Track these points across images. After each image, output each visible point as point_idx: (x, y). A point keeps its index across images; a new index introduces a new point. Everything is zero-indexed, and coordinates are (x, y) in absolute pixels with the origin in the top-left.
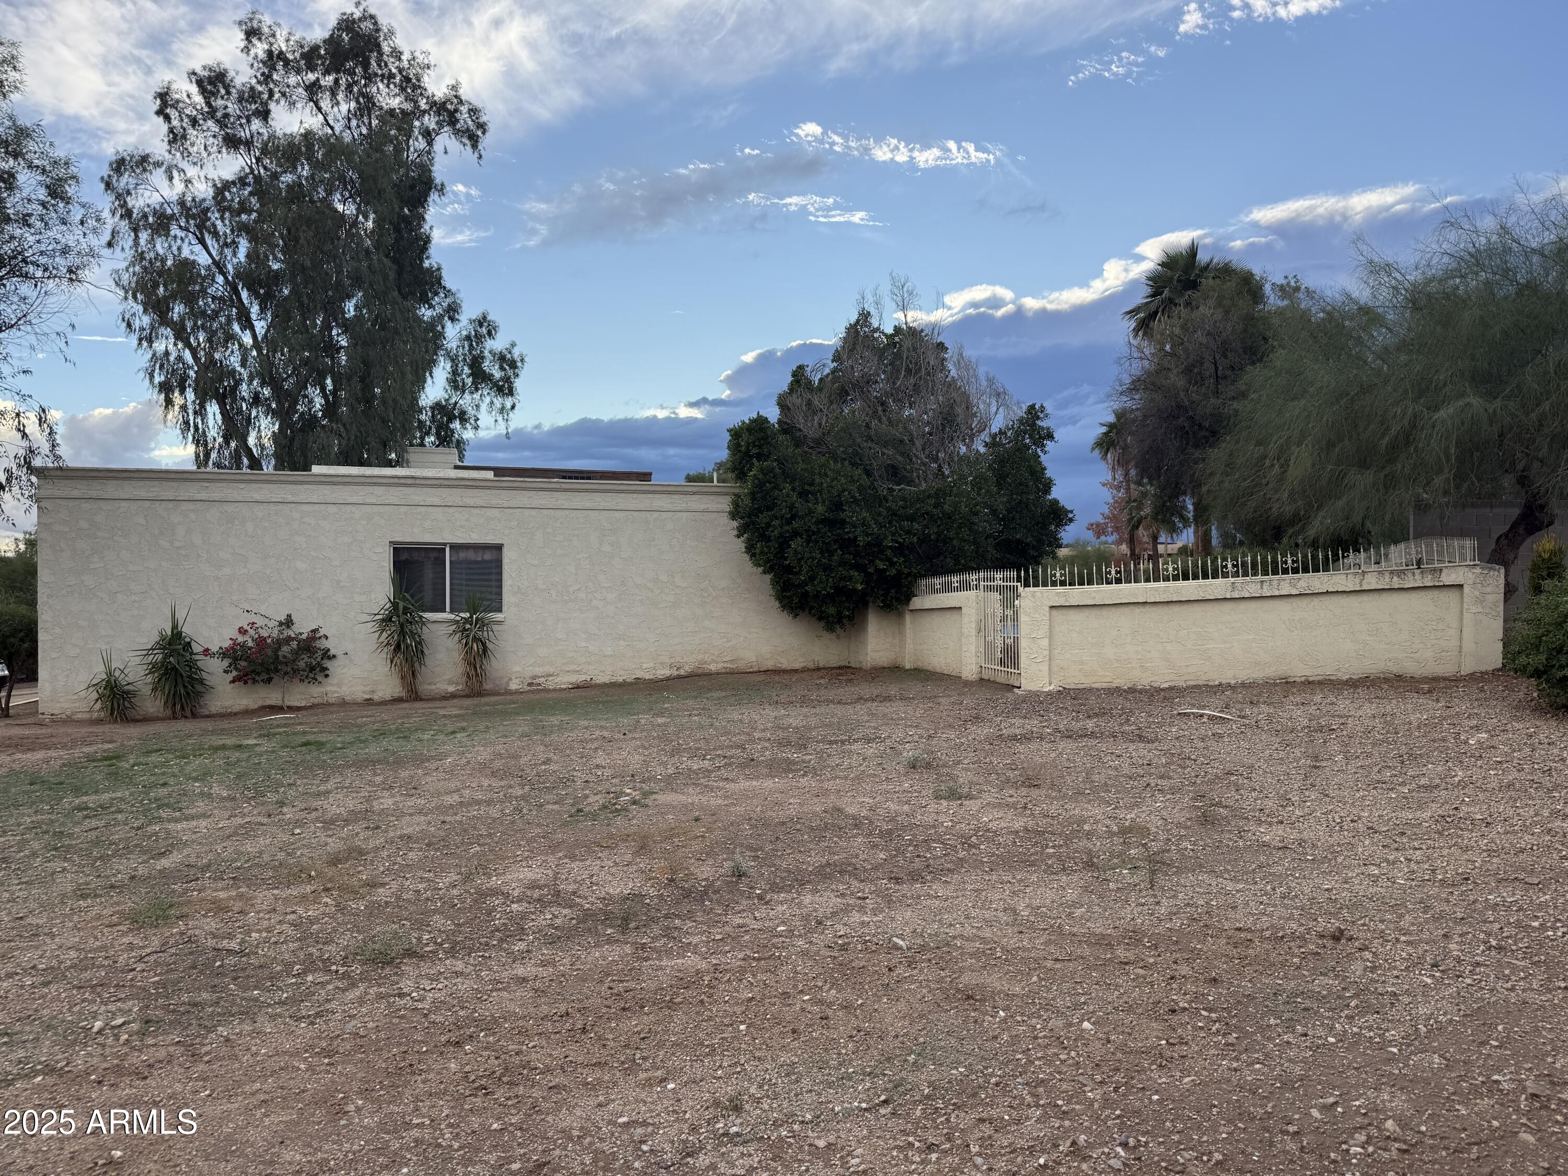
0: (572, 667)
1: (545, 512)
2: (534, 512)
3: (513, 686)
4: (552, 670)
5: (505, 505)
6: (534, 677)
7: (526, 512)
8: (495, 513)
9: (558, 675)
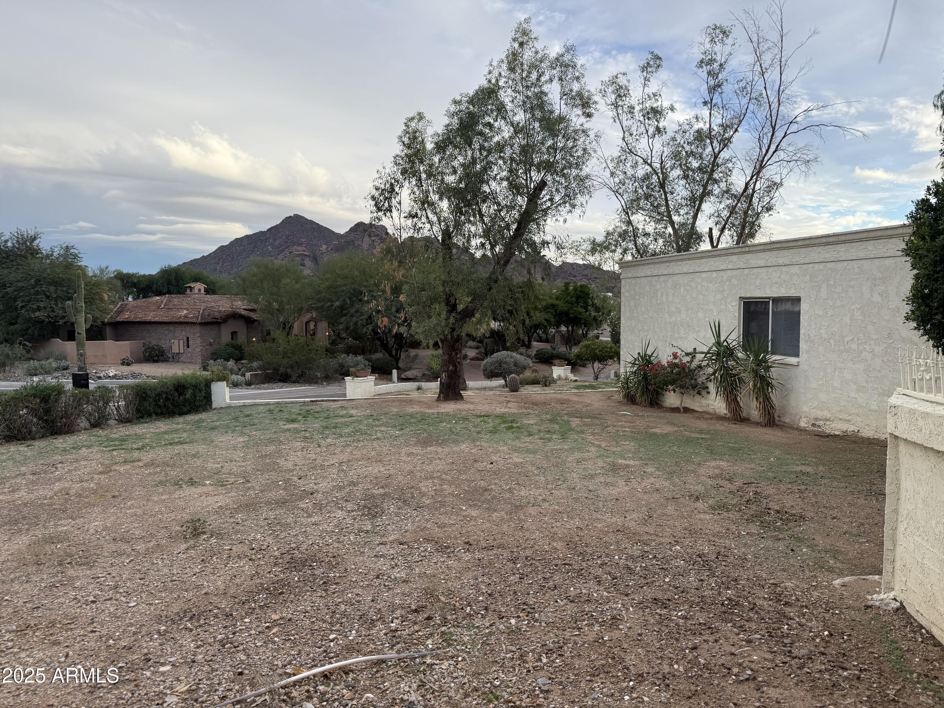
0: (845, 416)
1: (830, 265)
2: (821, 266)
3: (803, 424)
4: (829, 416)
5: (802, 262)
6: (816, 419)
7: (816, 266)
8: (795, 269)
9: (833, 421)
